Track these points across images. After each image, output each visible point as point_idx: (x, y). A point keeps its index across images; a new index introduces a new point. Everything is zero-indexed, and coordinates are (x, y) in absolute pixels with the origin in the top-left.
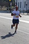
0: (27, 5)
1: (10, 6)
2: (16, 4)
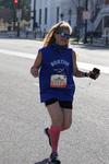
0: (62, 16)
1: (15, 20)
2: (32, 14)
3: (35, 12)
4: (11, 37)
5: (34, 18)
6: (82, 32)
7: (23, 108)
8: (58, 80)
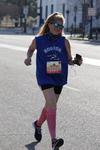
0: (68, 12)
1: (22, 16)
2: (38, 11)
3: (41, 8)
4: (17, 33)
5: (40, 14)
6: (88, 28)
7: (29, 101)
8: (53, 66)
